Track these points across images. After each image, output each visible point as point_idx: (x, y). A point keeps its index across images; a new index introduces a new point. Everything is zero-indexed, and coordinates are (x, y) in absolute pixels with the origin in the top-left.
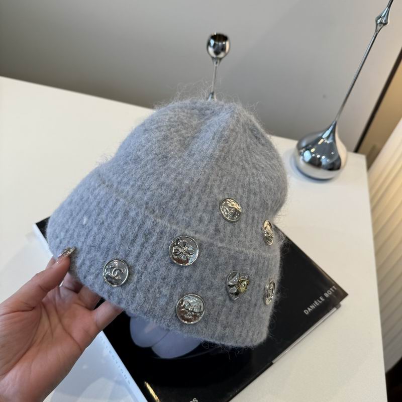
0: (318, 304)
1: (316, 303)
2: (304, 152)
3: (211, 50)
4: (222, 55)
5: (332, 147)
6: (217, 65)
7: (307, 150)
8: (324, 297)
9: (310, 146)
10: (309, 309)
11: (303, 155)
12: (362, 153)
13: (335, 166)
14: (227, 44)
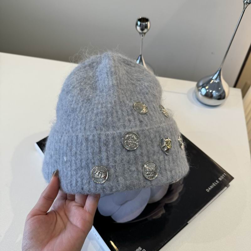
0: (215, 185)
1: (214, 185)
2: (201, 89)
3: (138, 28)
4: (145, 31)
5: (219, 84)
6: (143, 37)
7: (203, 87)
8: (219, 180)
9: (205, 85)
10: (210, 189)
11: (201, 91)
12: (239, 88)
13: (222, 97)
14: (149, 23)
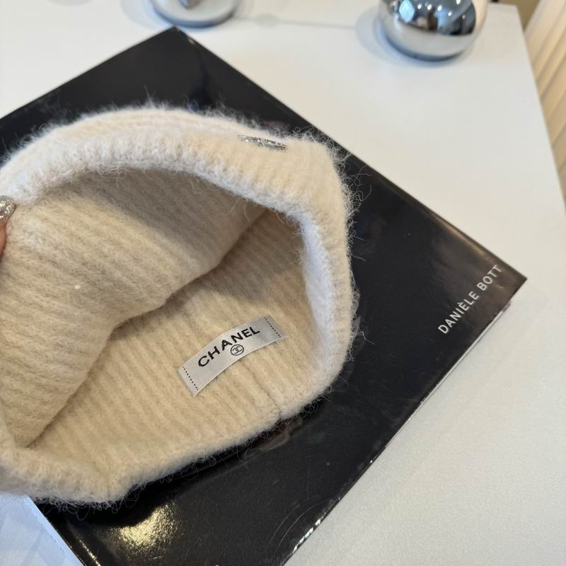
0: (466, 309)
1: (462, 307)
8: (478, 291)
10: (450, 323)
11: (398, 11)
12: (509, 3)
